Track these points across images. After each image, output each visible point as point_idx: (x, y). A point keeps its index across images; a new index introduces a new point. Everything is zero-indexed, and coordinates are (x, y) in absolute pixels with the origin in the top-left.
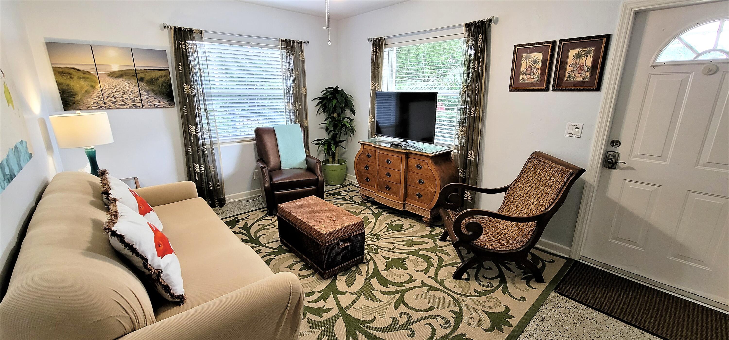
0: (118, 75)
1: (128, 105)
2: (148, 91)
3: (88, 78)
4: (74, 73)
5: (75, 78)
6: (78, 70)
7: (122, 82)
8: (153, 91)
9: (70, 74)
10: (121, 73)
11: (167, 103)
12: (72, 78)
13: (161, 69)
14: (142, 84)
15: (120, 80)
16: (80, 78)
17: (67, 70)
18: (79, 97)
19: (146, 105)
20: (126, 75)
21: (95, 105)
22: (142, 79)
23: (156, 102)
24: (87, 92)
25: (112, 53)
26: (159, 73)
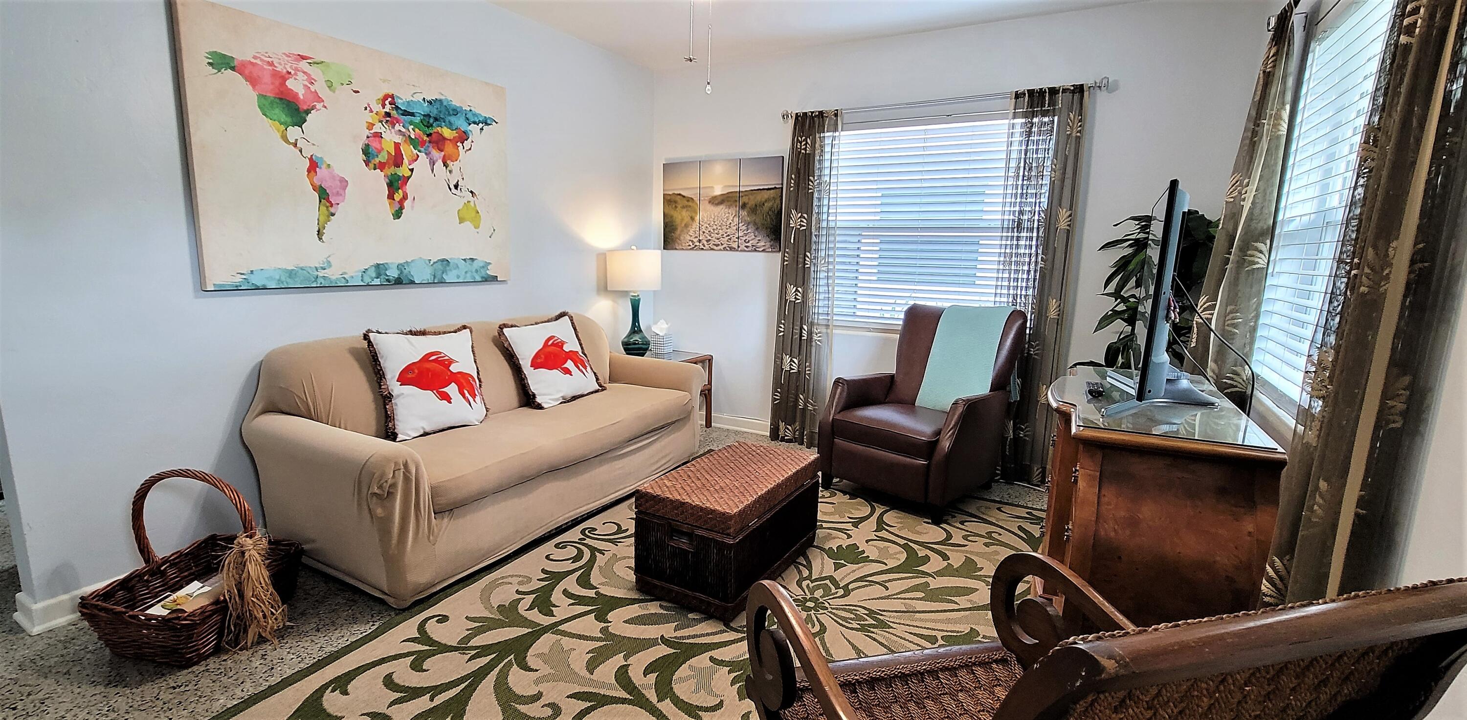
0: (719, 200)
1: (722, 244)
2: (749, 224)
3: (690, 206)
4: (679, 200)
5: (679, 207)
6: (684, 197)
7: (721, 210)
8: (755, 224)
9: (676, 202)
10: (722, 198)
11: (768, 244)
12: (676, 207)
13: (770, 187)
14: (744, 213)
15: (721, 207)
16: (683, 207)
17: (673, 198)
18: (678, 232)
19: (742, 247)
20: (728, 201)
21: (691, 243)
22: (744, 206)
23: (754, 242)
24: (686, 226)
25: (718, 169)
26: (766, 195)
